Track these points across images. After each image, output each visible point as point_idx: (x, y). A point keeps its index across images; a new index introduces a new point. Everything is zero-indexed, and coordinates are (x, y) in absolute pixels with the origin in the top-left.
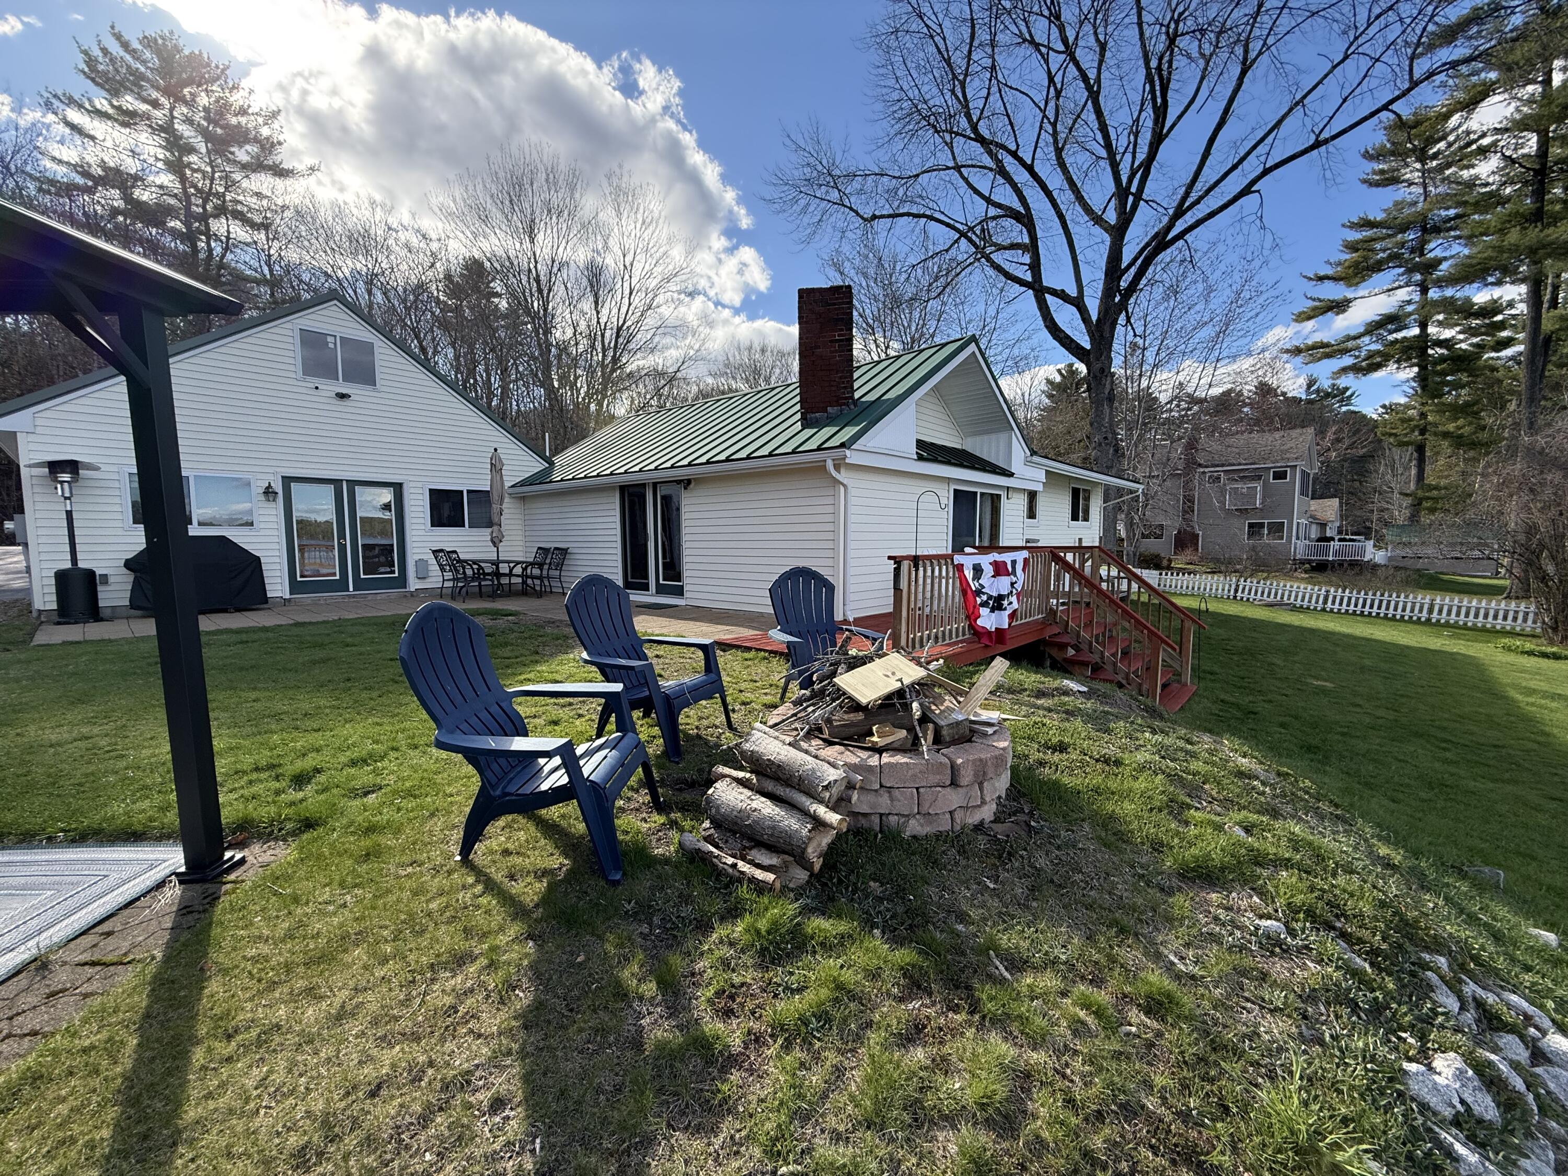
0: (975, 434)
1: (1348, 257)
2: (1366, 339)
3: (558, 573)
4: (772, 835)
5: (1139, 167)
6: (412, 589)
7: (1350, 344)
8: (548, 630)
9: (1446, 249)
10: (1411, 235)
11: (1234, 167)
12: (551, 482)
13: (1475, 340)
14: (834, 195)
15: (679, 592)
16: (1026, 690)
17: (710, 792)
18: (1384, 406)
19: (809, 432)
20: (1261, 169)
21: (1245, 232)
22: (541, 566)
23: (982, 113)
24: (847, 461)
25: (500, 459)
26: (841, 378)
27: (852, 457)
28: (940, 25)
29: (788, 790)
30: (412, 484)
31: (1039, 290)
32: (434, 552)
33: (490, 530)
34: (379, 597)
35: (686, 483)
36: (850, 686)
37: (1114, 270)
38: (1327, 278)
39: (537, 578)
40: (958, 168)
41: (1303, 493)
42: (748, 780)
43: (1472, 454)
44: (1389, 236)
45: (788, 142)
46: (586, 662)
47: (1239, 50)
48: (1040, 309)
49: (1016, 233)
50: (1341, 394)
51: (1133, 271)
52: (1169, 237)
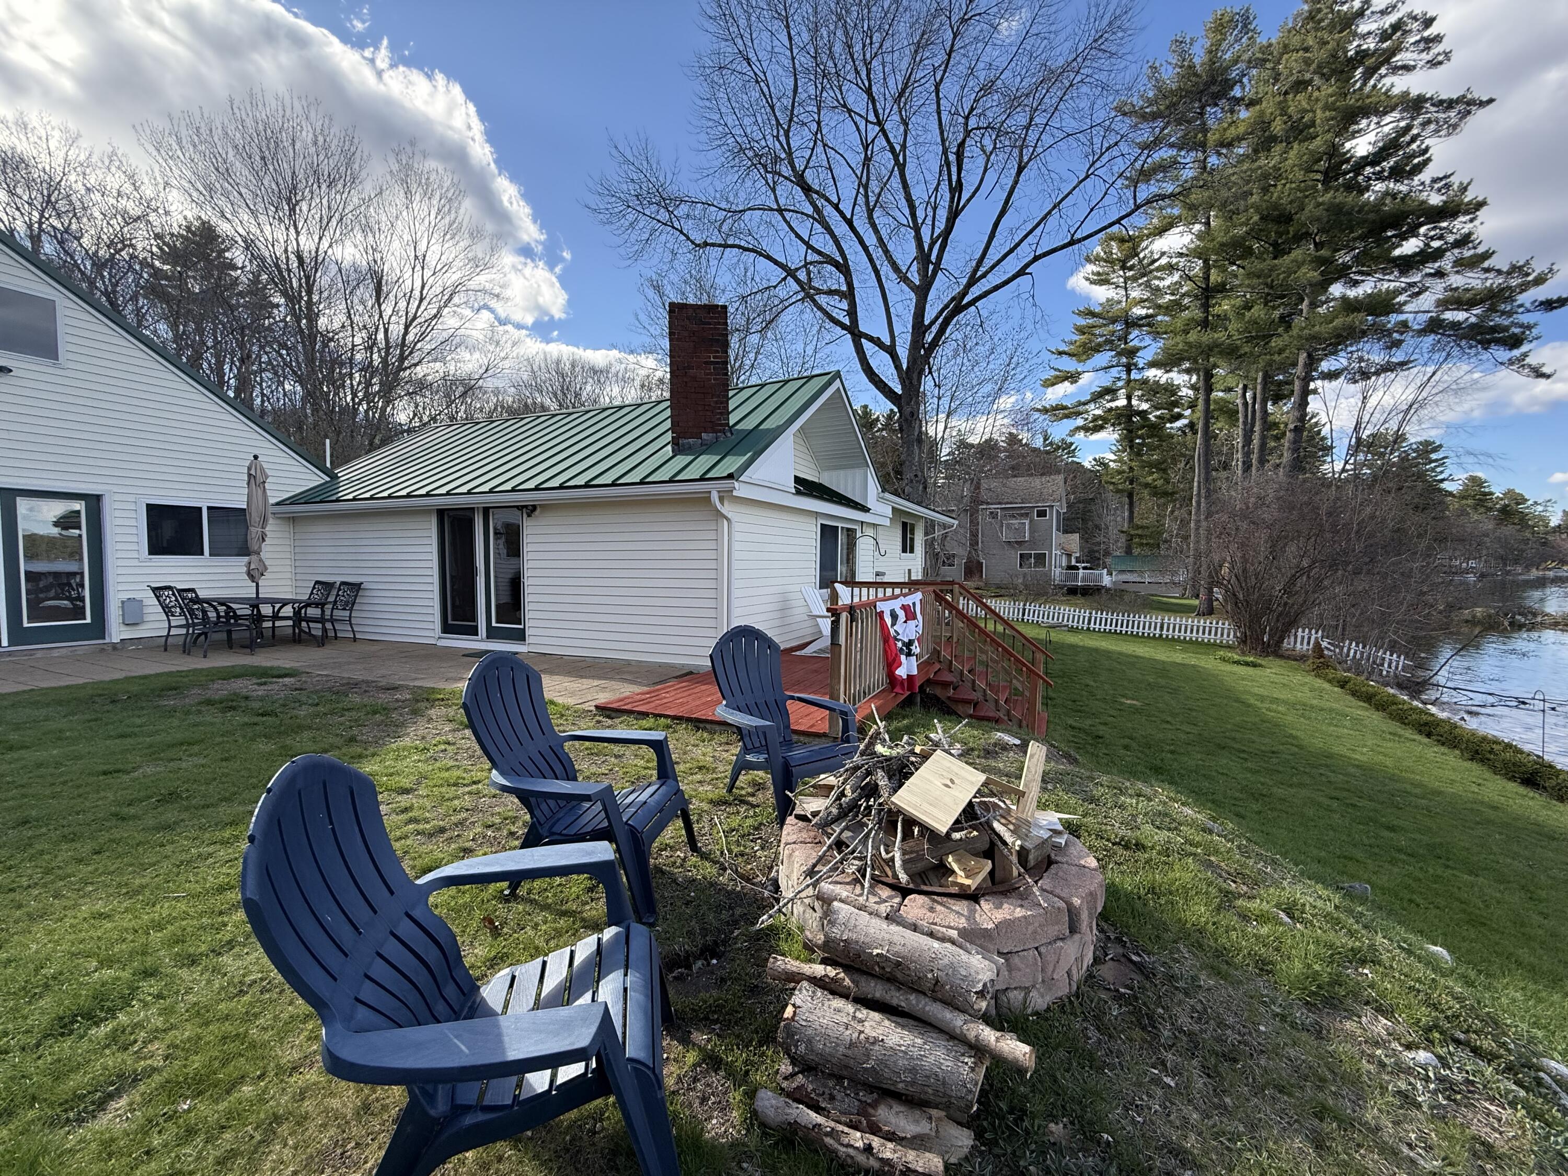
0: (830, 468)
1: (1077, 338)
2: (1092, 406)
3: (347, 613)
4: (913, 1083)
5: (938, 238)
6: (116, 640)
7: (1081, 408)
8: (355, 699)
9: (1141, 341)
10: (1118, 327)
11: (1011, 251)
12: (337, 500)
13: (1158, 413)
14: (663, 215)
15: (520, 636)
16: (972, 749)
17: (789, 1012)
18: (1095, 459)
19: (682, 460)
20: (1032, 255)
21: (1022, 306)
22: (321, 605)
23: (808, 162)
24: (735, 493)
25: (262, 469)
26: (716, 402)
27: (741, 490)
28: (765, 73)
29: (912, 997)
30: (117, 497)
31: (857, 336)
32: (154, 590)
33: (246, 559)
34: (56, 653)
35: (530, 510)
36: (915, 807)
37: (919, 327)
38: (1064, 353)
39: (315, 620)
40: (780, 211)
41: (1058, 530)
42: (834, 980)
43: (1162, 500)
44: (1105, 325)
45: (614, 152)
46: (504, 789)
47: (1016, 152)
48: (858, 353)
49: (836, 281)
50: (1067, 447)
51: (935, 329)
52: (964, 302)
